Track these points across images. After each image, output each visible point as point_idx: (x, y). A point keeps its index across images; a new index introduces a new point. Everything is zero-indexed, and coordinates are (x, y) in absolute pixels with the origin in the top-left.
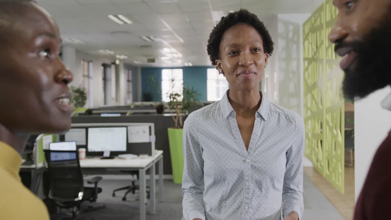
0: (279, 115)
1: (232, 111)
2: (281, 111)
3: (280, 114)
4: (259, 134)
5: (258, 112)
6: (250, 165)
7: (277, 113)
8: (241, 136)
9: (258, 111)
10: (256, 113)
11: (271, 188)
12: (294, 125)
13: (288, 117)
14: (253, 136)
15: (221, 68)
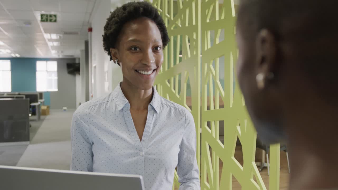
0: (170, 108)
1: (127, 103)
2: (172, 104)
3: (172, 108)
4: (152, 126)
5: (151, 105)
6: (144, 158)
7: (168, 106)
8: (135, 128)
9: (151, 103)
10: (149, 106)
11: (164, 181)
12: (184, 118)
13: (179, 110)
14: (146, 128)
15: (117, 58)
